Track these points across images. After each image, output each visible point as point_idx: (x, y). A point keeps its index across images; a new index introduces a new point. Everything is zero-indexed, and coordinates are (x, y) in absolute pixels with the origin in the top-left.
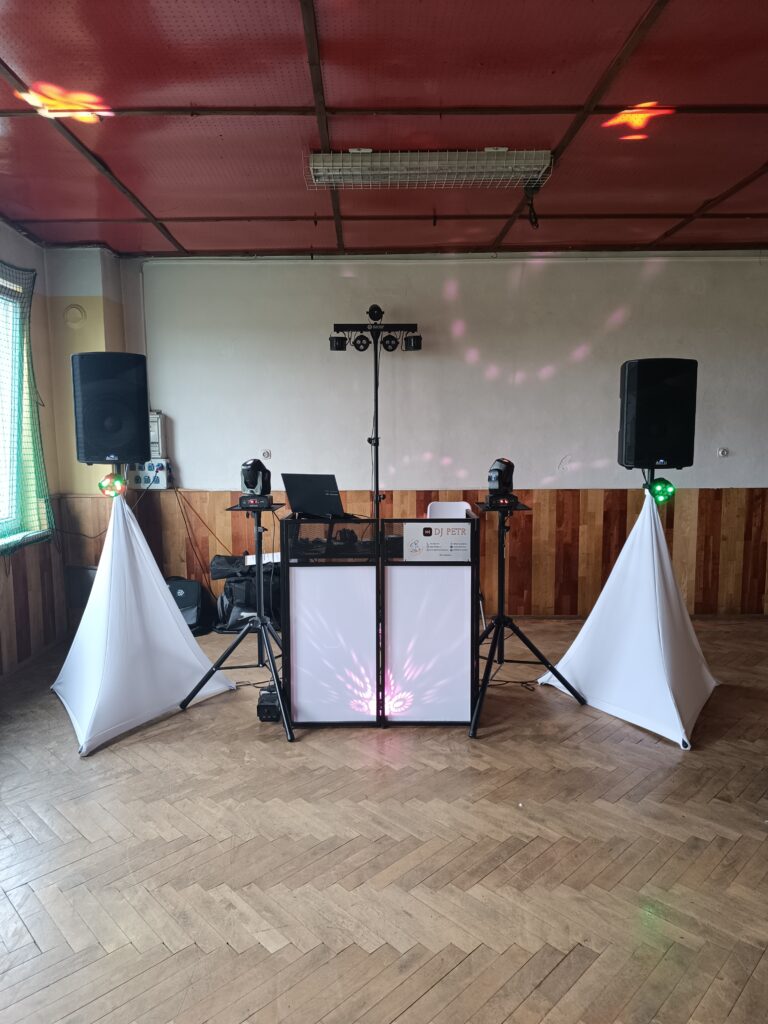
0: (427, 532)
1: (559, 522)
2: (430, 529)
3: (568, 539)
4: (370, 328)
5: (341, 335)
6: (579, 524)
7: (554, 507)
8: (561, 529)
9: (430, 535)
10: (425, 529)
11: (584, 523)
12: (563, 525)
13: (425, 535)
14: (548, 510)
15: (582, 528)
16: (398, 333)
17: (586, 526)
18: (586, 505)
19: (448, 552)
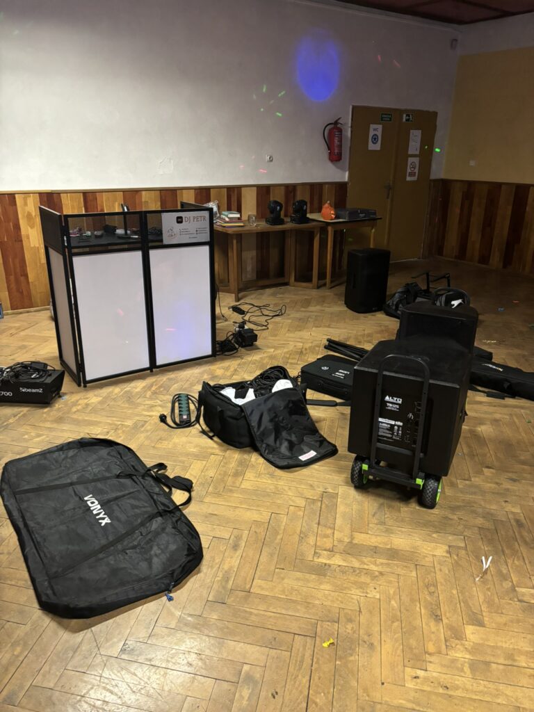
0: (179, 220)
2: (181, 218)
9: (181, 222)
10: (178, 218)
13: (178, 222)
19: (195, 235)
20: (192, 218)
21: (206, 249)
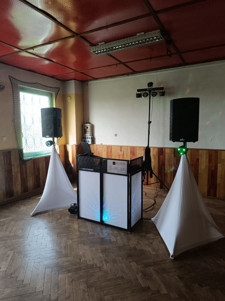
1: (210, 162)
2: (115, 162)
3: (213, 169)
4: (148, 90)
5: (139, 93)
6: (218, 164)
7: (208, 156)
8: (210, 164)
9: (115, 164)
10: (113, 162)
11: (220, 163)
12: (211, 163)
13: (113, 164)
14: (205, 157)
15: (219, 165)
16: (157, 91)
17: (221, 164)
18: (221, 156)
19: (120, 171)
20: (119, 164)
21: (126, 177)
